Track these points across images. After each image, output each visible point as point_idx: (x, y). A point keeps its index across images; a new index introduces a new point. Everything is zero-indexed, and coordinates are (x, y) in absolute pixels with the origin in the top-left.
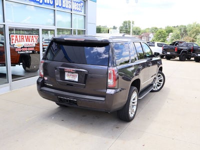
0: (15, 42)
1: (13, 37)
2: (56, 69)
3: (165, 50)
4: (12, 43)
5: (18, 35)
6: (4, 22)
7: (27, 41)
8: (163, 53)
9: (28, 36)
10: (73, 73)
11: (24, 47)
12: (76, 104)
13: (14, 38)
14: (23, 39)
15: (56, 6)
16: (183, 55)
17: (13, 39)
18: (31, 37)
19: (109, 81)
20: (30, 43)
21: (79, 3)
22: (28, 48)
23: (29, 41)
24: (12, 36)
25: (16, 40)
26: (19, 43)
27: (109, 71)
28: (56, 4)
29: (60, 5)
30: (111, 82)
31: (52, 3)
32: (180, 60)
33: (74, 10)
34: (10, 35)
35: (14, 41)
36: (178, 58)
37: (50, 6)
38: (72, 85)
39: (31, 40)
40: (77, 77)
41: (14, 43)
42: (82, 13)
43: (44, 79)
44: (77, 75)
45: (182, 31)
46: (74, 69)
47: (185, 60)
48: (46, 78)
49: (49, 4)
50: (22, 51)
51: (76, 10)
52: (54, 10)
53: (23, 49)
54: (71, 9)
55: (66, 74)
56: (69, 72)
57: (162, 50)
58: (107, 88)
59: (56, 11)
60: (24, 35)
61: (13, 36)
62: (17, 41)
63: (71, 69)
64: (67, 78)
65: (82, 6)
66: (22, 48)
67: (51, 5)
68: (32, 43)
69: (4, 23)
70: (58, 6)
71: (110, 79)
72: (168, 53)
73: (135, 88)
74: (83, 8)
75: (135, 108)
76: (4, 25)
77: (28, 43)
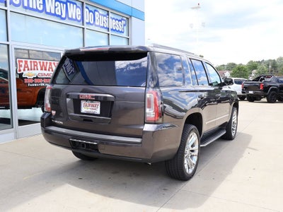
0: (24, 70)
1: (21, 63)
2: (68, 96)
3: (245, 89)
4: (20, 71)
5: (29, 61)
6: (8, 41)
7: (42, 69)
8: (243, 92)
9: (43, 63)
10: (92, 101)
11: (37, 78)
12: (97, 150)
13: (23, 64)
14: (36, 65)
15: (85, 23)
16: (273, 94)
17: (21, 66)
18: (48, 65)
19: (147, 110)
20: (46, 72)
21: (119, 21)
22: (43, 79)
23: (45, 70)
24: (19, 61)
25: (25, 67)
26: (30, 71)
27: (148, 95)
28: (86, 20)
29: (92, 22)
30: (150, 113)
31: (79, 18)
32: (269, 102)
33: (112, 29)
34: (16, 59)
35: (22, 69)
36: (265, 100)
37: (76, 22)
38: (91, 121)
39: (47, 68)
40: (99, 107)
41: (22, 71)
42: (125, 35)
43: (51, 114)
44: (99, 103)
45: (270, 67)
46: (94, 95)
47: (275, 102)
48: (54, 112)
49: (76, 20)
50: (34, 83)
51: (115, 30)
52: (83, 28)
53: (36, 80)
54: (108, 29)
55: (83, 103)
56: (86, 100)
57: (241, 89)
58: (145, 123)
59: (85, 30)
60: (38, 61)
61: (22, 61)
62: (26, 69)
63: (90, 94)
64: (84, 110)
65: (124, 25)
66: (34, 78)
67: (79, 21)
68: (49, 72)
69: (8, 43)
70: (89, 23)
71: (149, 107)
72: (251, 92)
73: (193, 127)
74: (125, 28)
75: (194, 160)
76: (8, 45)
77: (44, 72)
